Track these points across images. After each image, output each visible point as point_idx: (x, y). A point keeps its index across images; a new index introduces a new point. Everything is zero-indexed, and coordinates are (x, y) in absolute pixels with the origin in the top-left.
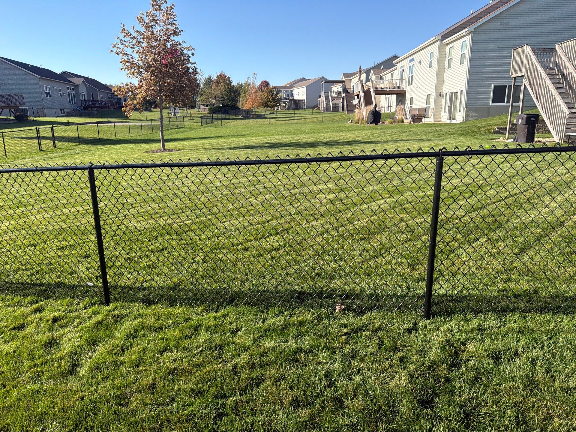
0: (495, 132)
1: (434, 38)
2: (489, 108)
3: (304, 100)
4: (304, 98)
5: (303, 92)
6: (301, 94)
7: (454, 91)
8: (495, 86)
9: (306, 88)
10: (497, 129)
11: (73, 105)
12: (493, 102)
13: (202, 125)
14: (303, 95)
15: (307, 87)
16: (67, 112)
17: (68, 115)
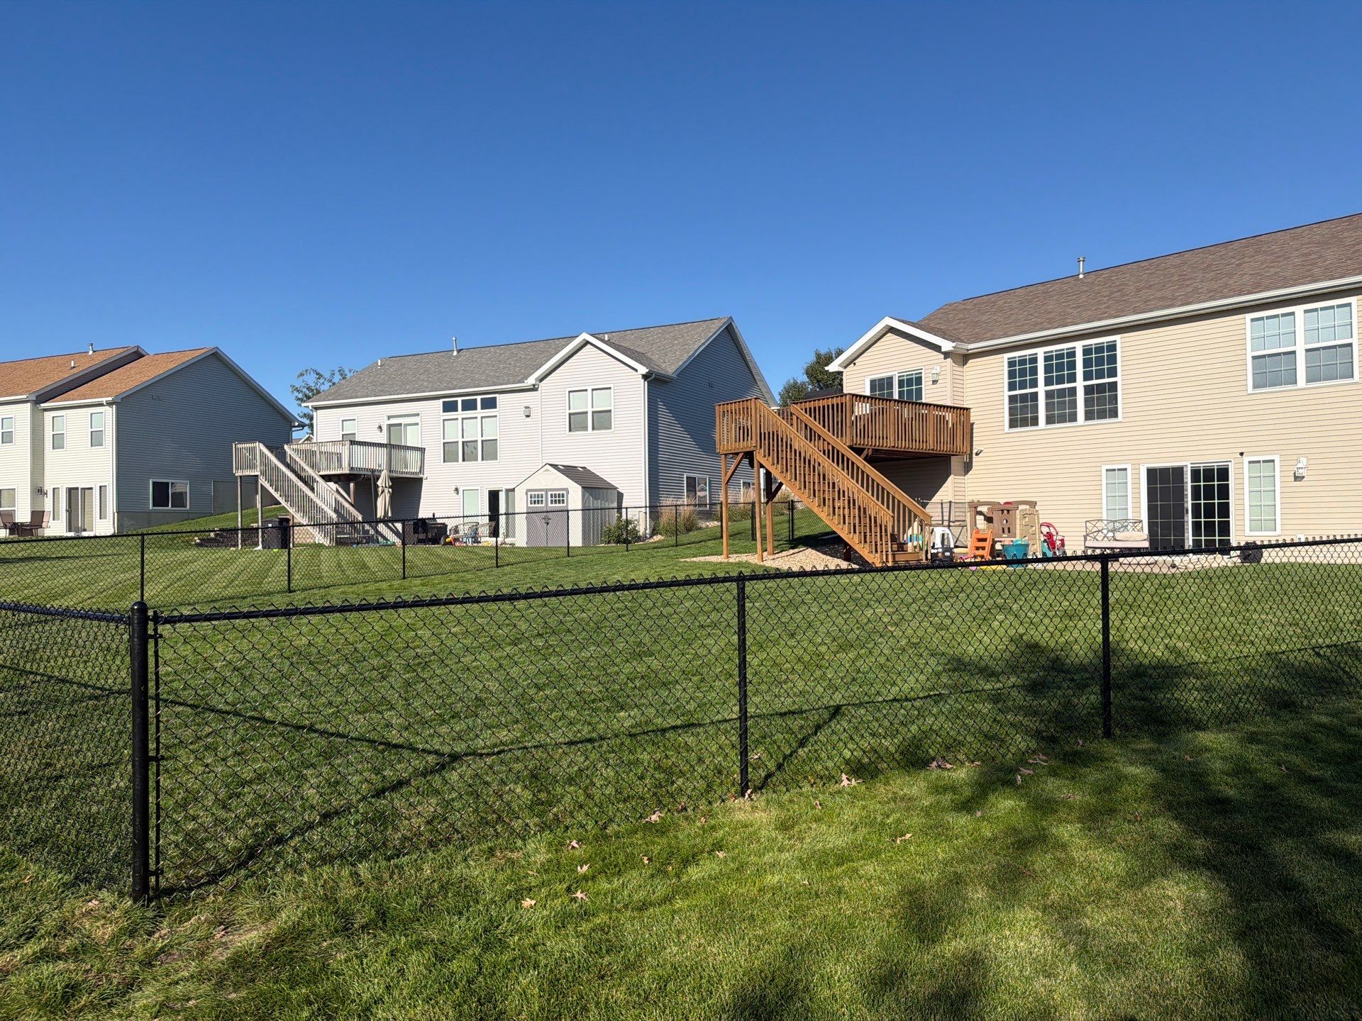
0: (198, 545)
1: (25, 396)
2: (150, 512)
7: (81, 486)
8: (154, 483)
10: (198, 541)
12: (154, 505)
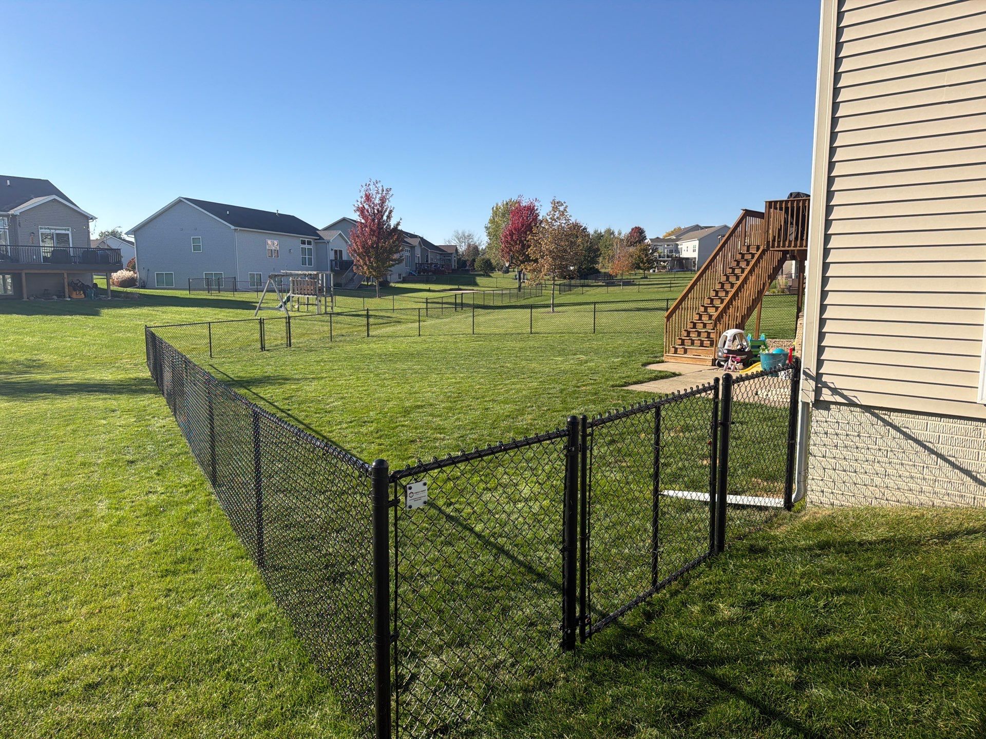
3: (695, 258)
4: (695, 255)
5: (694, 247)
6: (691, 249)
9: (698, 241)
11: (408, 269)
13: (560, 294)
14: (694, 251)
15: (700, 240)
16: (403, 277)
17: (404, 281)
